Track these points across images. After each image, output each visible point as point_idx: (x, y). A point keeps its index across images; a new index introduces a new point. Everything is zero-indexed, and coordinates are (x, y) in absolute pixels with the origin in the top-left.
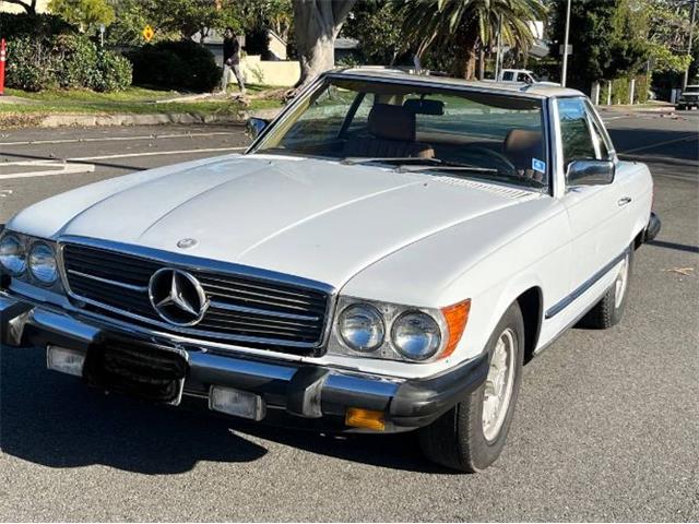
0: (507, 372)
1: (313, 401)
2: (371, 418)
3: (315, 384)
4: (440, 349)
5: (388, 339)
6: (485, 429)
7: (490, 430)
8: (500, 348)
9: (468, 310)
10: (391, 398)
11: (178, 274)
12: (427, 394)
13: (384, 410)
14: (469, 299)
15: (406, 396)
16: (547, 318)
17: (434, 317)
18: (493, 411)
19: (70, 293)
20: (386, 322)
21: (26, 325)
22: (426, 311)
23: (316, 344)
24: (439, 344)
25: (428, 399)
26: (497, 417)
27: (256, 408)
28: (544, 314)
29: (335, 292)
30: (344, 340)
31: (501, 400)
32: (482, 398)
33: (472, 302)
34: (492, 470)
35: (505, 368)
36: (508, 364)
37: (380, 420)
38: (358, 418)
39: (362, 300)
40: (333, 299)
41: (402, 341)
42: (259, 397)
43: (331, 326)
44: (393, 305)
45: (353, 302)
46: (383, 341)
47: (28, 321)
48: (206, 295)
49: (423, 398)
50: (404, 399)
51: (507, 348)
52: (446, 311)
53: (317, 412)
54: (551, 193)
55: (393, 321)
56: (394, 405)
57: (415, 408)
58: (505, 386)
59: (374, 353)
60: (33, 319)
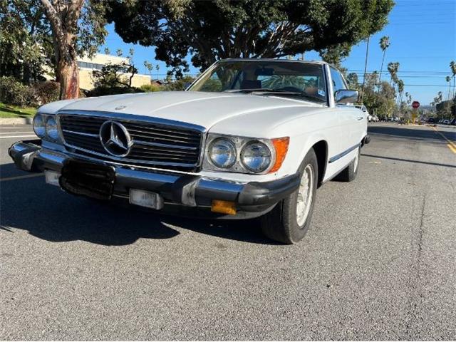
0: (309, 190)
1: (189, 195)
2: (227, 207)
3: (190, 184)
4: (271, 165)
5: (238, 159)
6: (298, 219)
7: (300, 221)
8: (305, 175)
9: (288, 143)
10: (239, 193)
11: (114, 124)
12: (263, 191)
13: (235, 200)
14: (288, 138)
15: (248, 192)
16: (330, 162)
17: (267, 144)
18: (301, 210)
19: (65, 143)
20: (237, 149)
21: (35, 159)
22: (261, 141)
23: (196, 164)
24: (270, 161)
25: (263, 194)
26: (304, 215)
27: (156, 201)
28: (328, 160)
29: (205, 131)
30: (212, 162)
31: (306, 205)
32: (296, 203)
33: (291, 140)
34: (301, 243)
35: (307, 188)
36: (309, 185)
37: (232, 207)
38: (219, 207)
39: (223, 135)
40: (204, 136)
41: (247, 160)
42: (158, 195)
43: (204, 152)
44: (241, 137)
45: (218, 136)
46: (235, 160)
47: (36, 157)
48: (131, 137)
49: (260, 194)
50: (247, 193)
51: (309, 177)
52: (274, 141)
53: (193, 203)
54: (328, 105)
55: (241, 148)
56: (241, 197)
57: (254, 200)
58: (308, 197)
59: (230, 169)
60: (39, 155)
